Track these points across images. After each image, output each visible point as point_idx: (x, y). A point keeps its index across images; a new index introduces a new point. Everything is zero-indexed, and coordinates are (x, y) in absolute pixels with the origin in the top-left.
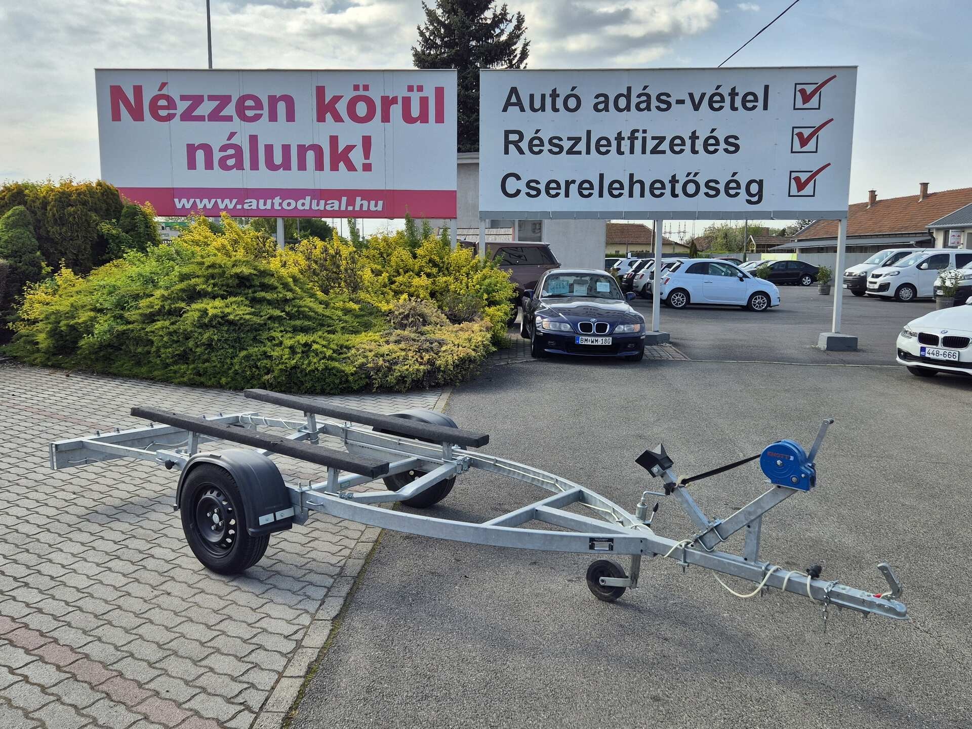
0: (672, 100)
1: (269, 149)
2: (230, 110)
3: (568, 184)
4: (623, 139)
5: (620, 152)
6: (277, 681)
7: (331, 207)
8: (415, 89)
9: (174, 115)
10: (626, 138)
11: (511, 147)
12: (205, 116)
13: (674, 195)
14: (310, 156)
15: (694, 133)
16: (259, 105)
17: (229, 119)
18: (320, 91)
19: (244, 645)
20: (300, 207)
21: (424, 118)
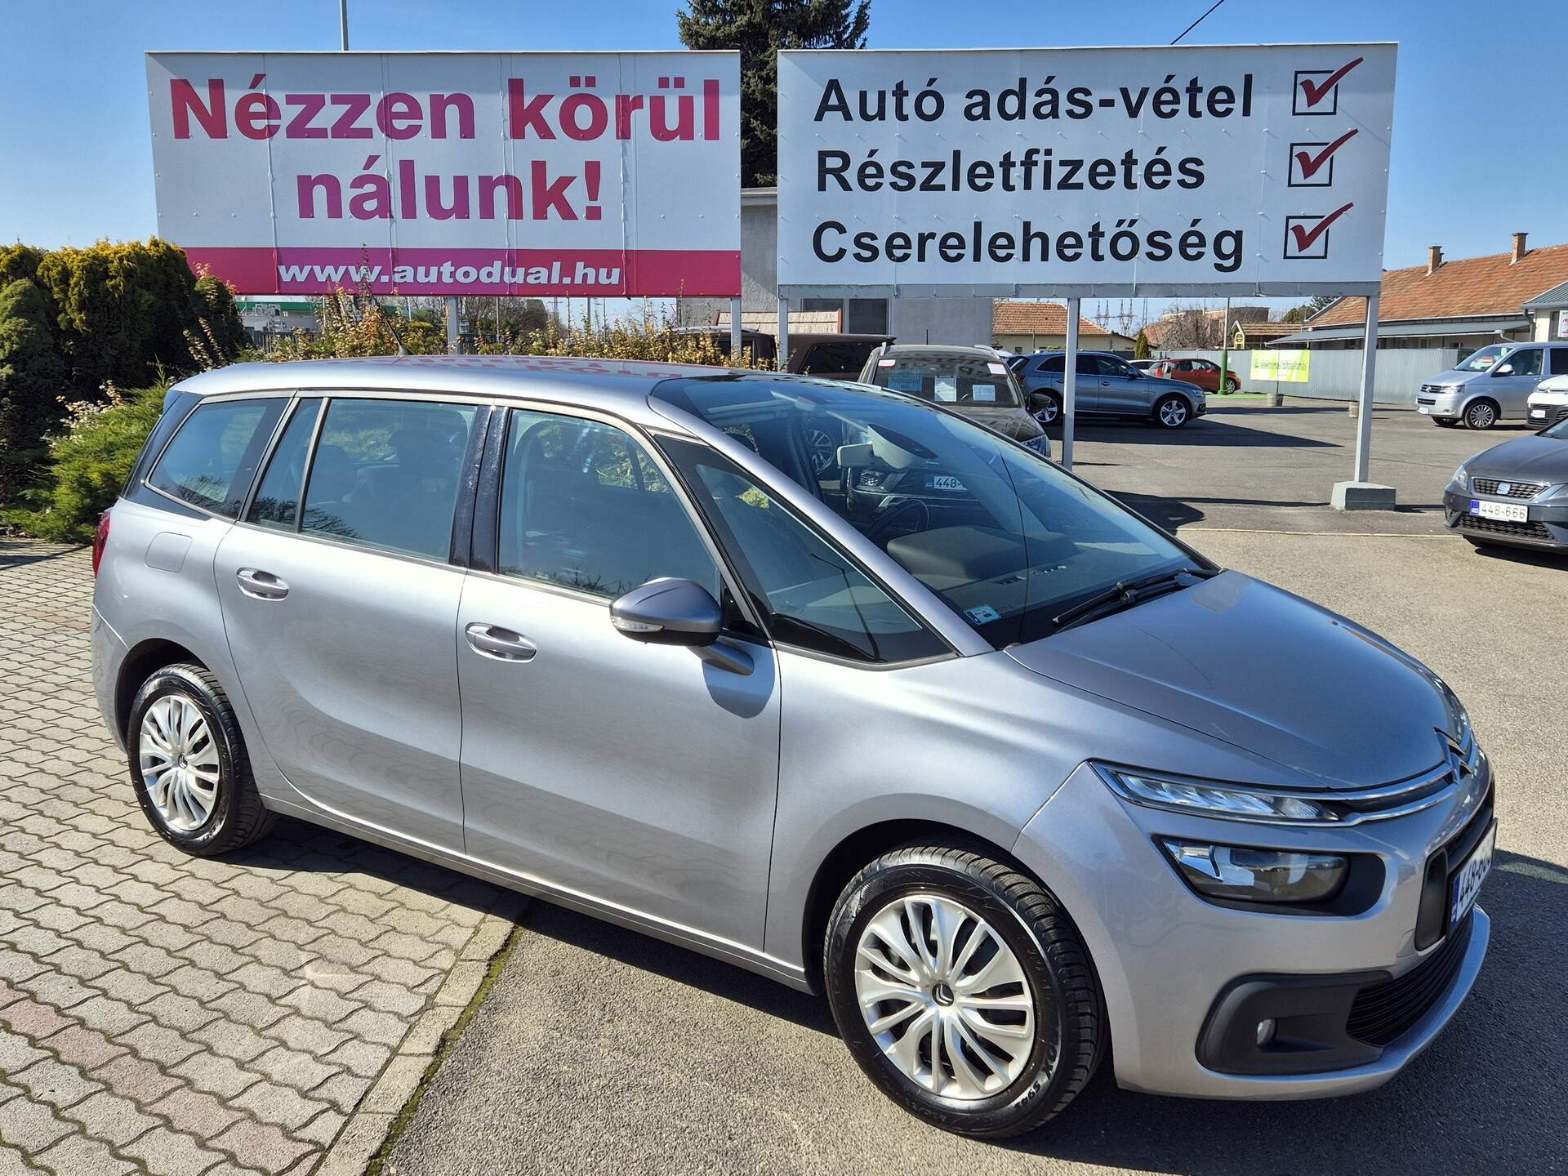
0: (1094, 100)
1: (433, 183)
2: (368, 119)
3: (923, 239)
4: (1013, 164)
5: (1007, 186)
6: (388, 1062)
7: (536, 279)
8: (672, 83)
9: (278, 127)
10: (1018, 164)
11: (830, 178)
12: (326, 129)
13: (1097, 257)
14: (501, 194)
15: (1129, 154)
16: (415, 111)
17: (366, 133)
18: (516, 88)
19: (341, 1002)
20: (484, 279)
21: (686, 131)
